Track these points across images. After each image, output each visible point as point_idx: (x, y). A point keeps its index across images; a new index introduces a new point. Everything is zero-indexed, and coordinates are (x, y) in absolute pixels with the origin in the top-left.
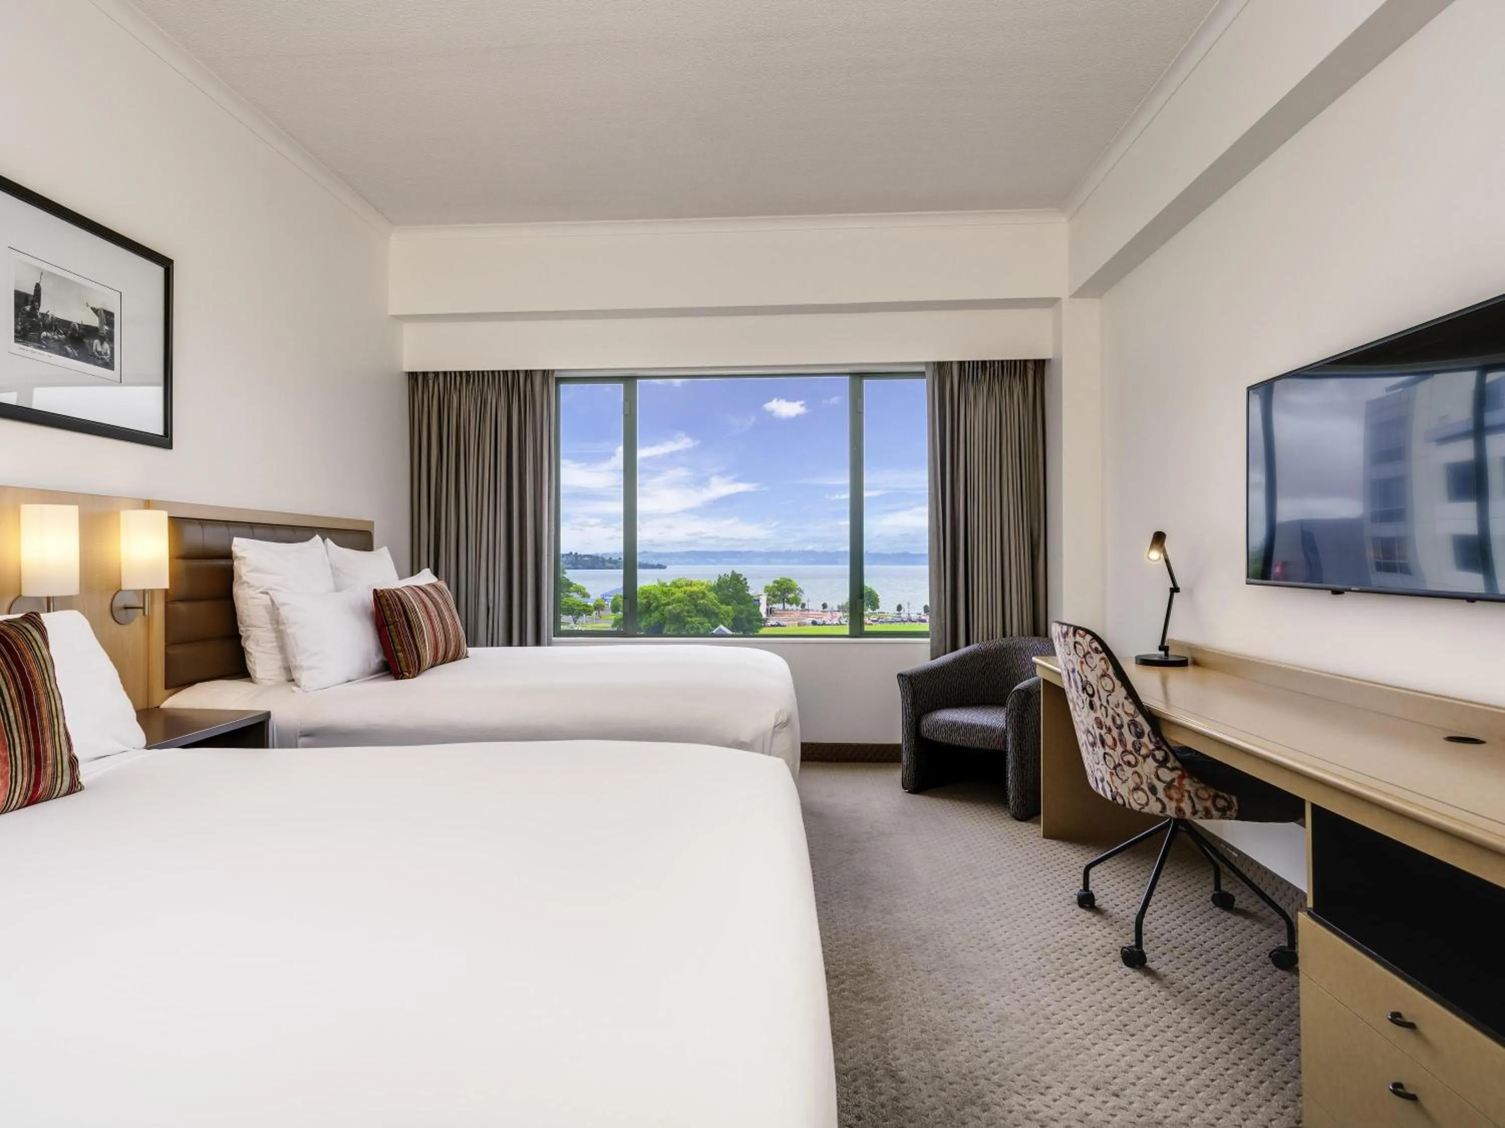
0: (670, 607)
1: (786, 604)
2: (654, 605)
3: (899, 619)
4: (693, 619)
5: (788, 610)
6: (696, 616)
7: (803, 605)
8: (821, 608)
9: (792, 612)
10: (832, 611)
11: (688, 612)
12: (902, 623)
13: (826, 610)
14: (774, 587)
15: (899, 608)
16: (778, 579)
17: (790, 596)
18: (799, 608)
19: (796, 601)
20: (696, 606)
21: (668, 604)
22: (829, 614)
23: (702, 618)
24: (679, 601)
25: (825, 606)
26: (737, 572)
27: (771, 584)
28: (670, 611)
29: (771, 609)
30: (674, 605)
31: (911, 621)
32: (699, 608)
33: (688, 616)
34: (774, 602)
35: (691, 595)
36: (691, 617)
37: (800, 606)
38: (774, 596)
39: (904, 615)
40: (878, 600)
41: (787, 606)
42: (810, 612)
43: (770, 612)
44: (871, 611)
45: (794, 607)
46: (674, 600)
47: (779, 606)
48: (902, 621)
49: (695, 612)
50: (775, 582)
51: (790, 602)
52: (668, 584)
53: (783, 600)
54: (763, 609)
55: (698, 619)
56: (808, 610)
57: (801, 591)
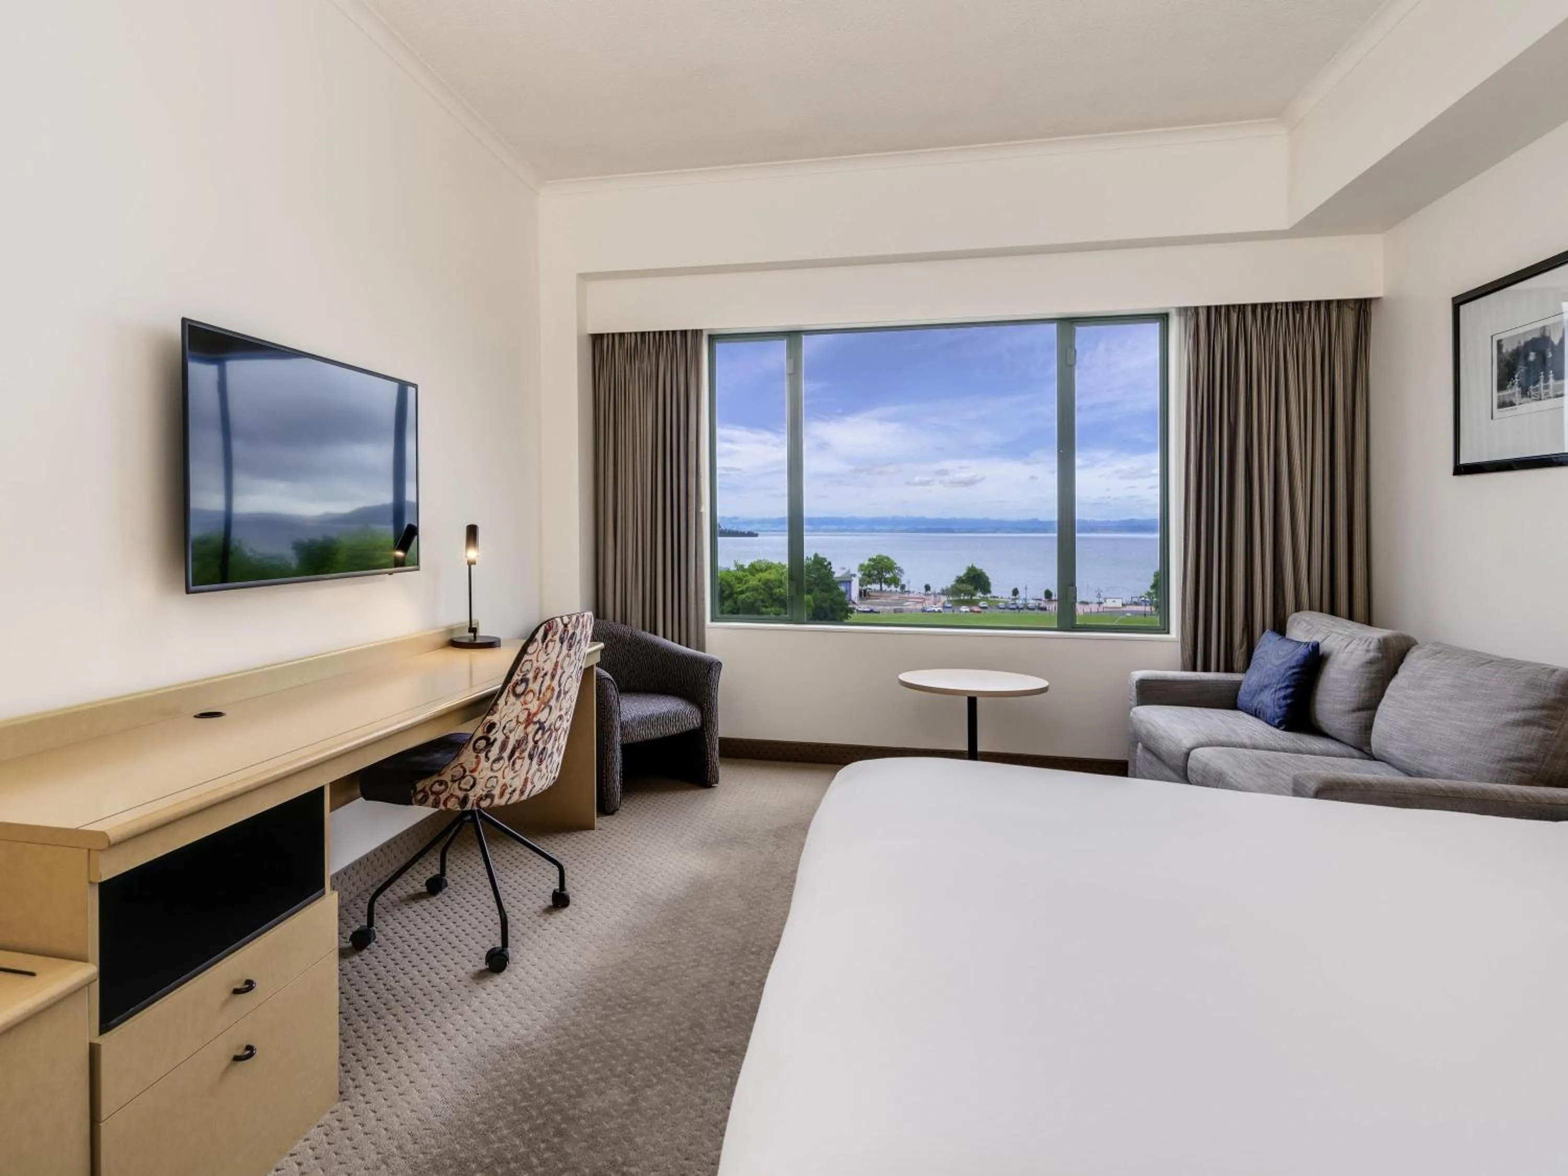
0: (744, 596)
1: (883, 585)
2: (727, 592)
3: (1014, 606)
4: (769, 610)
5: (885, 591)
6: (772, 606)
7: (903, 587)
8: (923, 591)
9: (888, 594)
10: (935, 595)
11: (763, 601)
12: (1017, 610)
13: (929, 592)
14: (869, 566)
15: (1015, 592)
16: (875, 557)
17: (888, 576)
18: (899, 589)
19: (895, 581)
20: (771, 595)
21: (742, 592)
22: (932, 597)
23: (778, 609)
24: (755, 589)
25: (927, 588)
26: (821, 555)
27: (866, 563)
28: (743, 601)
29: (865, 591)
30: (748, 594)
31: (1028, 608)
32: (774, 597)
33: (763, 606)
34: (870, 583)
35: (767, 583)
36: (766, 607)
37: (899, 587)
38: (870, 576)
39: (1020, 602)
40: (989, 584)
41: (885, 587)
42: (911, 595)
43: (863, 594)
44: (982, 596)
45: (893, 588)
46: (747, 588)
47: (876, 587)
48: (1018, 608)
49: (770, 601)
50: (870, 560)
51: (889, 582)
52: (746, 567)
53: (880, 580)
54: (855, 594)
55: (773, 609)
56: (909, 592)
57: (901, 571)
